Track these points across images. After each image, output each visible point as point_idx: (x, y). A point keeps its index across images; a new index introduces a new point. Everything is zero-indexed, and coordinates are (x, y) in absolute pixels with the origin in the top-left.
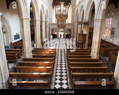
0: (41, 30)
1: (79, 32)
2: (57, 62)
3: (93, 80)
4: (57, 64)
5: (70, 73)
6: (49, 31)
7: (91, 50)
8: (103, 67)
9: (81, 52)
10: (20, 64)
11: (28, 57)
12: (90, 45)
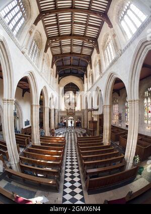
0: (50, 118)
1: (89, 119)
2: (67, 152)
3: (105, 166)
4: (67, 154)
5: (81, 162)
6: (58, 119)
7: (102, 137)
8: (115, 152)
9: (93, 139)
10: (29, 150)
11: (36, 144)
12: (101, 132)
